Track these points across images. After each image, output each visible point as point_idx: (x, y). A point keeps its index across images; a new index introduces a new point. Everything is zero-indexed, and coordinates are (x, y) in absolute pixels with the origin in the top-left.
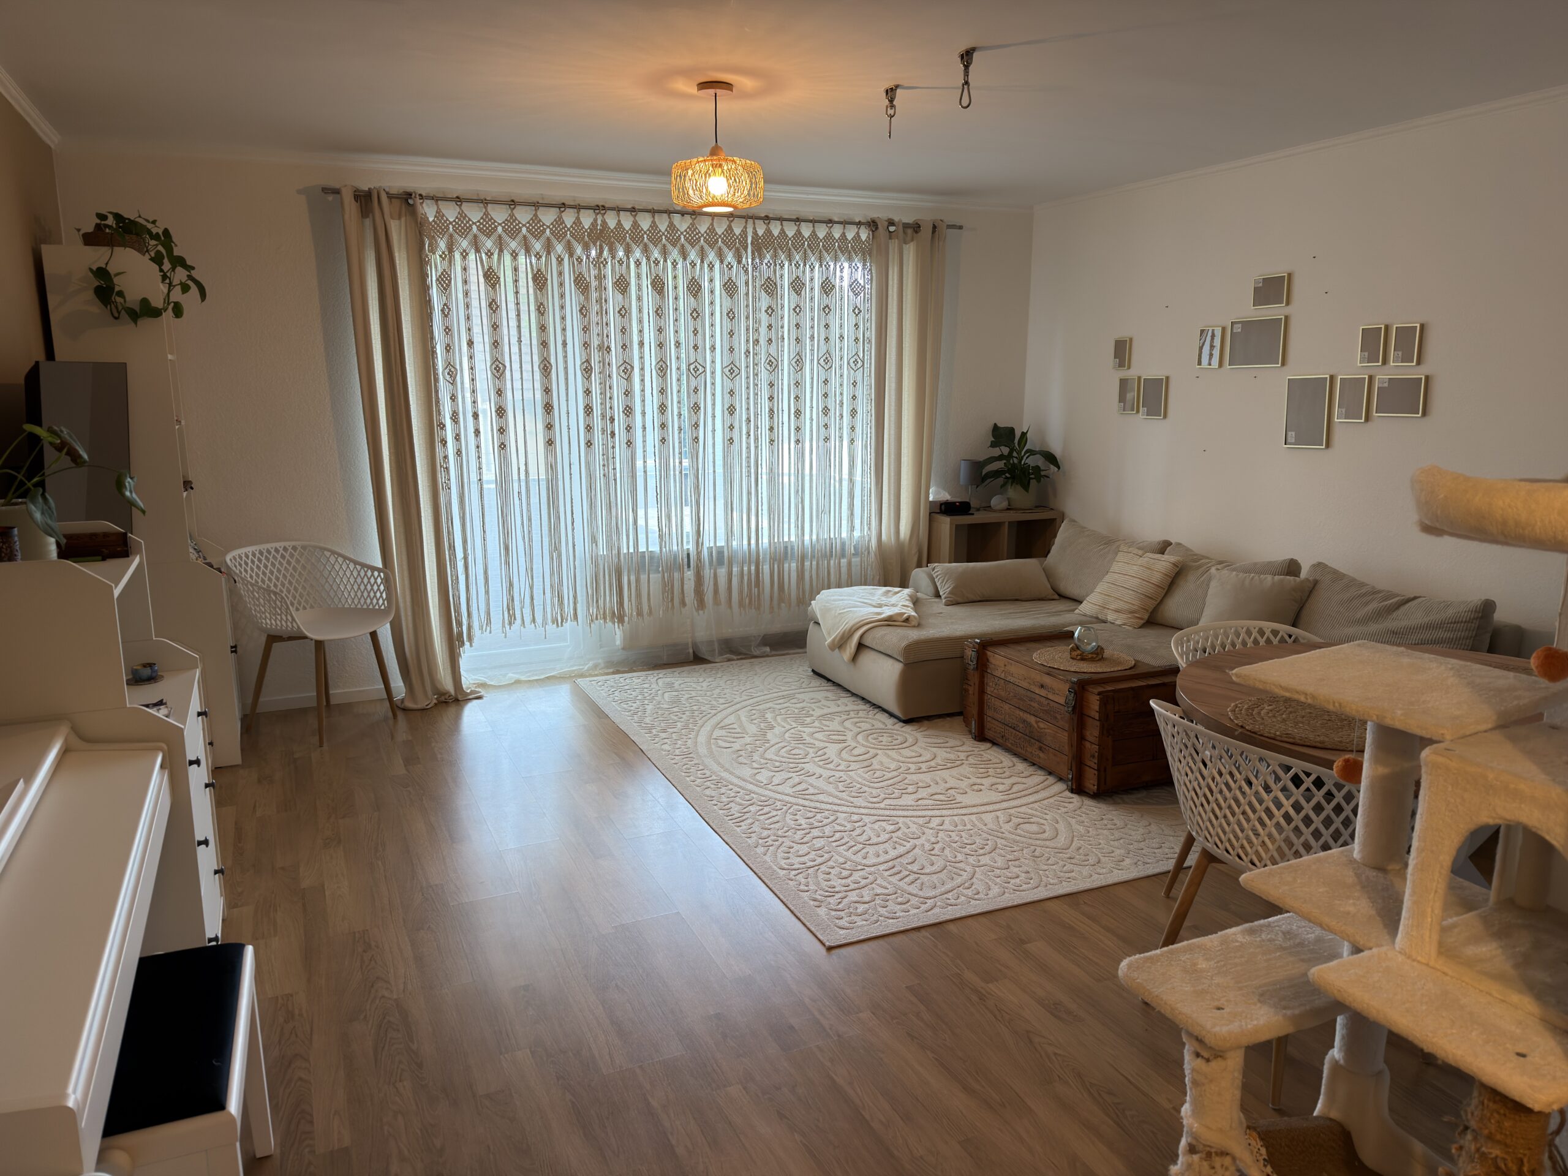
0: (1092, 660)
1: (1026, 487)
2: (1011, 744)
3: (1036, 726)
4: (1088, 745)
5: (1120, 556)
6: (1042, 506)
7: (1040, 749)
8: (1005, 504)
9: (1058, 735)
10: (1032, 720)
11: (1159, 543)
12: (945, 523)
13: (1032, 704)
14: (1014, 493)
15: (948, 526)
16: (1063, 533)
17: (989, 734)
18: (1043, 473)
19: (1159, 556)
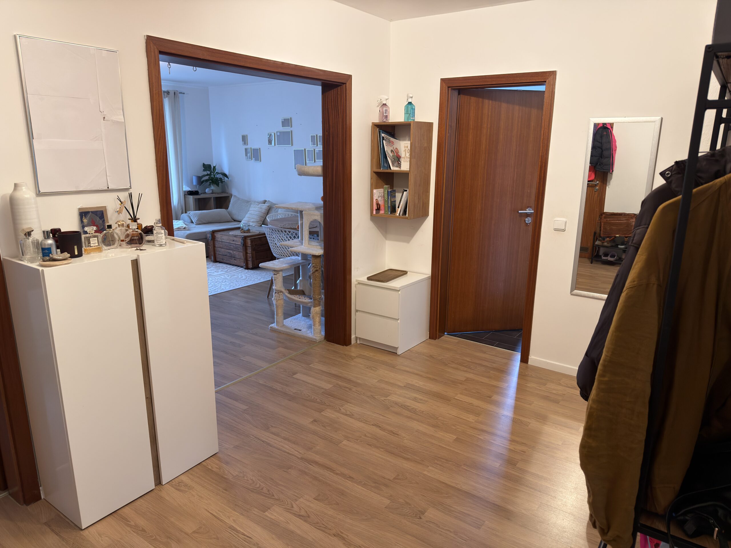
0: (247, 232)
1: (218, 185)
2: (226, 261)
3: (233, 253)
4: (248, 254)
5: (252, 206)
6: (224, 192)
7: (235, 260)
8: (211, 191)
9: (240, 255)
10: (231, 251)
11: (263, 201)
12: (191, 198)
13: (231, 247)
14: (213, 187)
15: (192, 199)
16: (232, 200)
17: (218, 260)
18: (223, 180)
19: (263, 204)
